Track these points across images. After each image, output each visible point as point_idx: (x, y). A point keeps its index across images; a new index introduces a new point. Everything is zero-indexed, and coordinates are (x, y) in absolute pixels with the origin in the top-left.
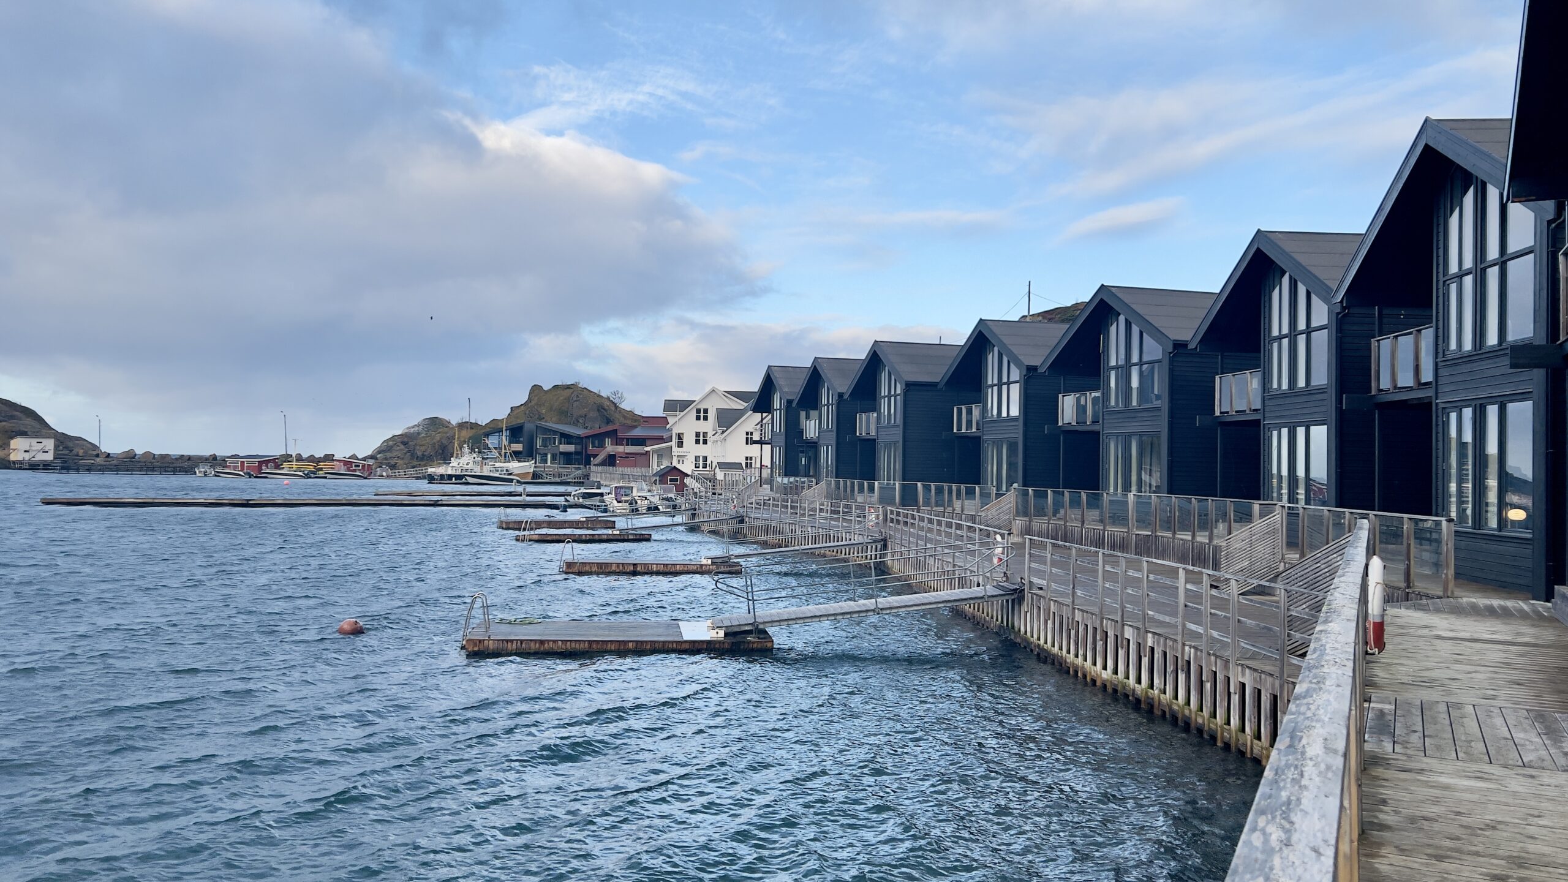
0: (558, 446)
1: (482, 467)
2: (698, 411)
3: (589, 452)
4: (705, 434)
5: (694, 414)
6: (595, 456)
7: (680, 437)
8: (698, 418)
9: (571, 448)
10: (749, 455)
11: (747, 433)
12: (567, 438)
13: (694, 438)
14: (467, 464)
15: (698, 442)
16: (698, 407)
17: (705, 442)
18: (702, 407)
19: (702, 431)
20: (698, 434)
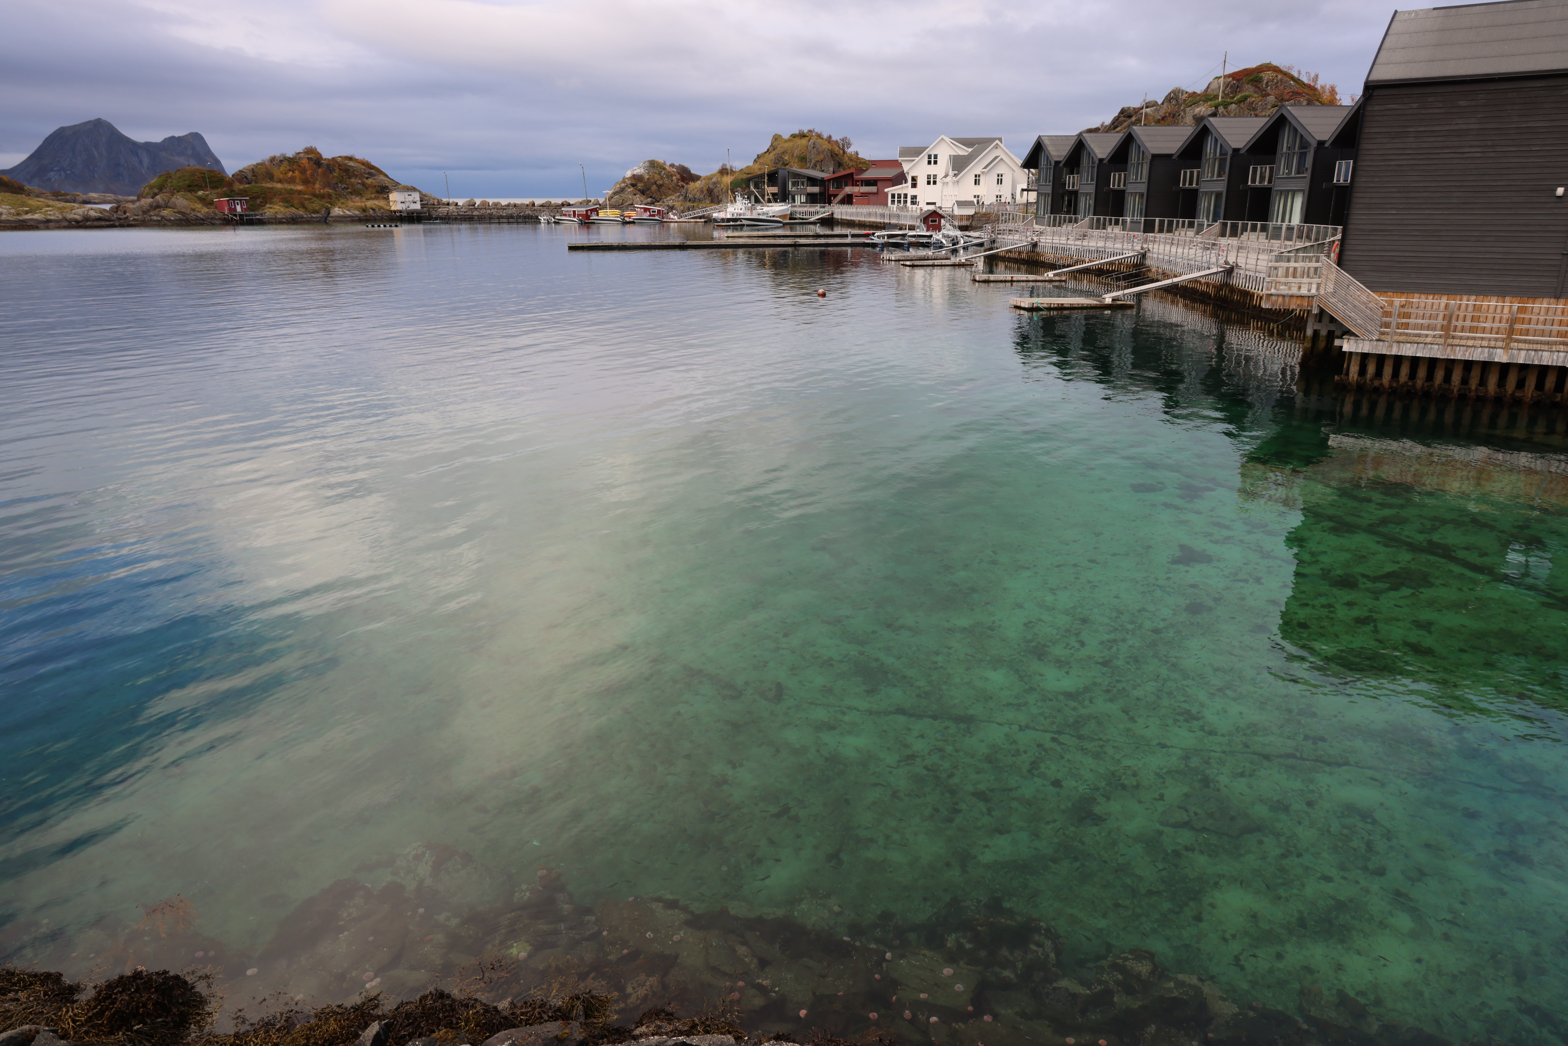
0: (806, 188)
1: (751, 211)
2: (930, 157)
3: (830, 193)
4: (935, 176)
5: (926, 160)
6: (835, 196)
7: (914, 179)
8: (929, 163)
9: (816, 190)
10: (977, 194)
11: (976, 176)
12: (812, 181)
13: (926, 180)
14: (741, 209)
15: (929, 183)
16: (930, 153)
17: (935, 183)
18: (933, 153)
19: (932, 173)
20: (929, 177)
